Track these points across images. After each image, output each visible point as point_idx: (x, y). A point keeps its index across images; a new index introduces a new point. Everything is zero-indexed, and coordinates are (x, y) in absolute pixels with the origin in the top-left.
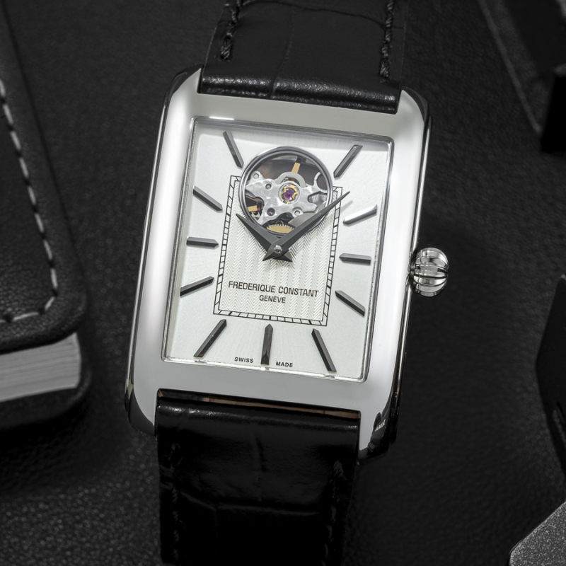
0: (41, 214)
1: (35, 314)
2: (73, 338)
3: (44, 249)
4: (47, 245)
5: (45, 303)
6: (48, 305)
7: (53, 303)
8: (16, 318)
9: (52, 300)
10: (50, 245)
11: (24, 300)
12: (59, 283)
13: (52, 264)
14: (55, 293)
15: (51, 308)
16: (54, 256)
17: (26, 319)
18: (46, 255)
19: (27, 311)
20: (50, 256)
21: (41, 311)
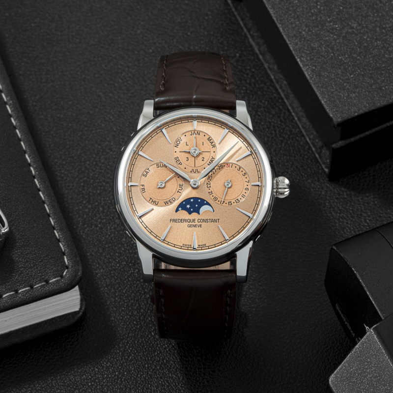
0: (57, 230)
1: (60, 278)
2: (77, 288)
3: (60, 247)
4: (61, 245)
5: (63, 273)
6: (65, 273)
7: (66, 272)
8: (51, 281)
9: (66, 271)
10: (62, 244)
11: (53, 272)
12: (68, 263)
13: (64, 254)
14: (67, 267)
15: (66, 274)
16: (65, 250)
17: (55, 281)
18: (62, 250)
19: (55, 278)
20: (63, 250)
21: (62, 277)
